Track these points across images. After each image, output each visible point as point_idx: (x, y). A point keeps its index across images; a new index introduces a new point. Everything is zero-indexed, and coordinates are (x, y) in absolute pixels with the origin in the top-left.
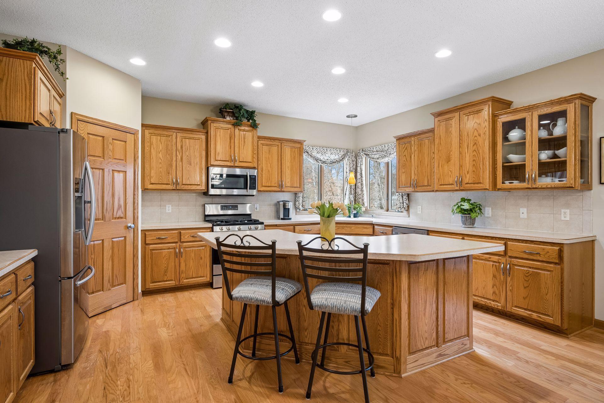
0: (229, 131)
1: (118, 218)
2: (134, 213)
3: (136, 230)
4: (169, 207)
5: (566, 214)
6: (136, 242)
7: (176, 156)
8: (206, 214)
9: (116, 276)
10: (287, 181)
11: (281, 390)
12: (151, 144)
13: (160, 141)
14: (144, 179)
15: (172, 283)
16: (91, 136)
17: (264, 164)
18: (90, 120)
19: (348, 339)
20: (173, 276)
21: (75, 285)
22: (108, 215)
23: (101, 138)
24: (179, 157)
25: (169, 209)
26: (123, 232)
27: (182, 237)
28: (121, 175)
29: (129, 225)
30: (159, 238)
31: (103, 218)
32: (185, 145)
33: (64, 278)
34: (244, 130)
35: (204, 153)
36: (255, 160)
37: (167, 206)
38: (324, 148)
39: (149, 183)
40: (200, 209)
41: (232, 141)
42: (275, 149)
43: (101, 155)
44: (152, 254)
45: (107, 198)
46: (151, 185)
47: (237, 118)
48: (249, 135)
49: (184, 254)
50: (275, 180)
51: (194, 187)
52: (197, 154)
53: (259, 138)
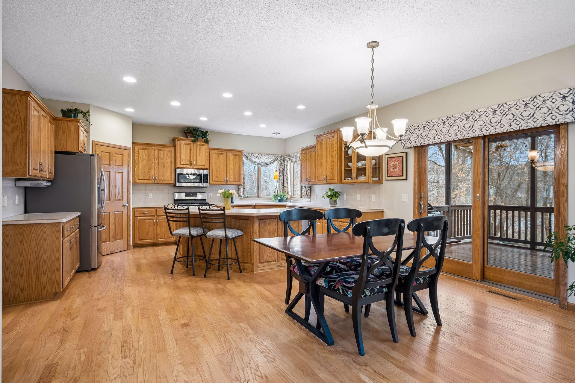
0: (189, 146)
1: (118, 200)
2: (128, 197)
3: (129, 207)
4: (151, 194)
5: (374, 197)
6: (129, 215)
7: (155, 162)
8: (175, 199)
9: (117, 234)
10: (231, 178)
11: (193, 275)
12: (139, 155)
13: (145, 152)
14: (134, 177)
15: (151, 241)
16: (103, 153)
17: (214, 166)
18: (103, 144)
19: (231, 257)
20: (152, 237)
21: (98, 231)
22: (112, 199)
23: (108, 154)
24: (157, 163)
25: (151, 195)
26: (121, 208)
27: (158, 213)
28: (120, 174)
29: (125, 204)
30: (143, 213)
31: (110, 200)
32: (161, 155)
33: (93, 227)
34: (200, 145)
35: (173, 160)
36: (208, 164)
37: (150, 193)
38: (260, 154)
39: (137, 179)
40: (171, 196)
41: (192, 152)
42: (222, 157)
43: (108, 163)
44: (139, 222)
45: (112, 188)
46: (139, 181)
47: (194, 137)
48: (203, 148)
49: (159, 223)
50: (222, 176)
51: (166, 182)
52: (168, 160)
53: (211, 149)
